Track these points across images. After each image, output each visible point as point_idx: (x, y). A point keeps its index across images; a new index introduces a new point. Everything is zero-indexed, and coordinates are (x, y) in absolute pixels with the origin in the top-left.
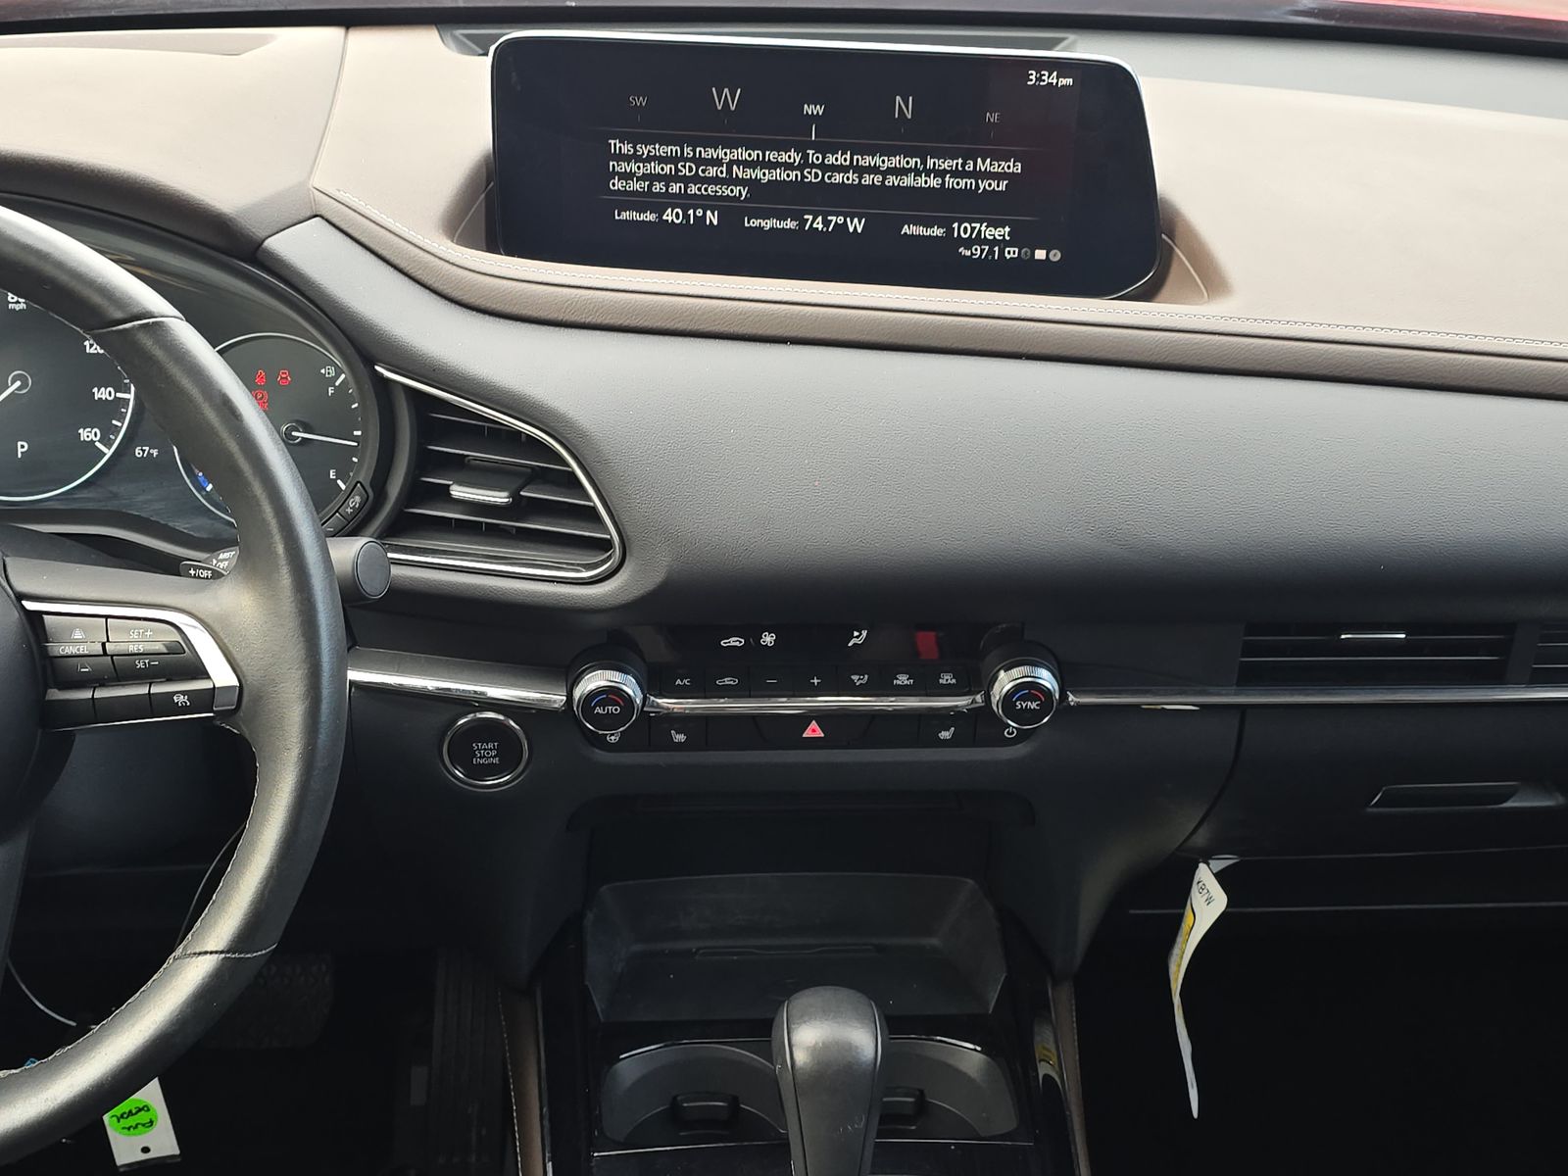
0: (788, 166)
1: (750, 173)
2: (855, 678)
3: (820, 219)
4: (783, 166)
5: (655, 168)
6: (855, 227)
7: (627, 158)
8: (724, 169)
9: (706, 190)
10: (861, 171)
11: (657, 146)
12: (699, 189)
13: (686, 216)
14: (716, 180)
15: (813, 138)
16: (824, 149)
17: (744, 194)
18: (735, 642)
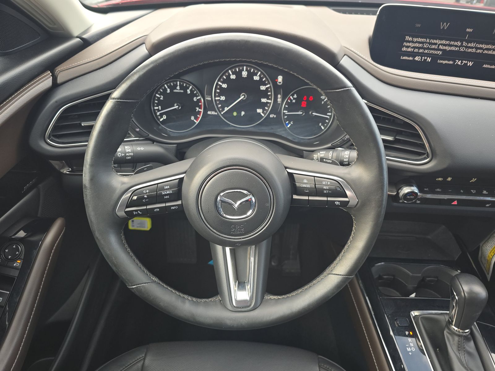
0: (456, 46)
1: (445, 48)
2: (472, 191)
3: (460, 61)
4: (455, 46)
5: (417, 45)
6: (470, 64)
7: (409, 42)
8: (437, 46)
9: (430, 52)
10: (477, 48)
11: (419, 38)
12: (428, 51)
13: (421, 59)
14: (434, 49)
15: (466, 38)
16: (468, 42)
17: (440, 54)
18: (440, 179)
